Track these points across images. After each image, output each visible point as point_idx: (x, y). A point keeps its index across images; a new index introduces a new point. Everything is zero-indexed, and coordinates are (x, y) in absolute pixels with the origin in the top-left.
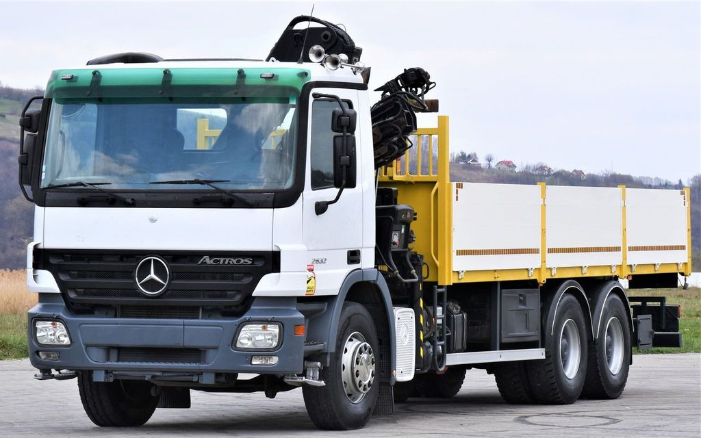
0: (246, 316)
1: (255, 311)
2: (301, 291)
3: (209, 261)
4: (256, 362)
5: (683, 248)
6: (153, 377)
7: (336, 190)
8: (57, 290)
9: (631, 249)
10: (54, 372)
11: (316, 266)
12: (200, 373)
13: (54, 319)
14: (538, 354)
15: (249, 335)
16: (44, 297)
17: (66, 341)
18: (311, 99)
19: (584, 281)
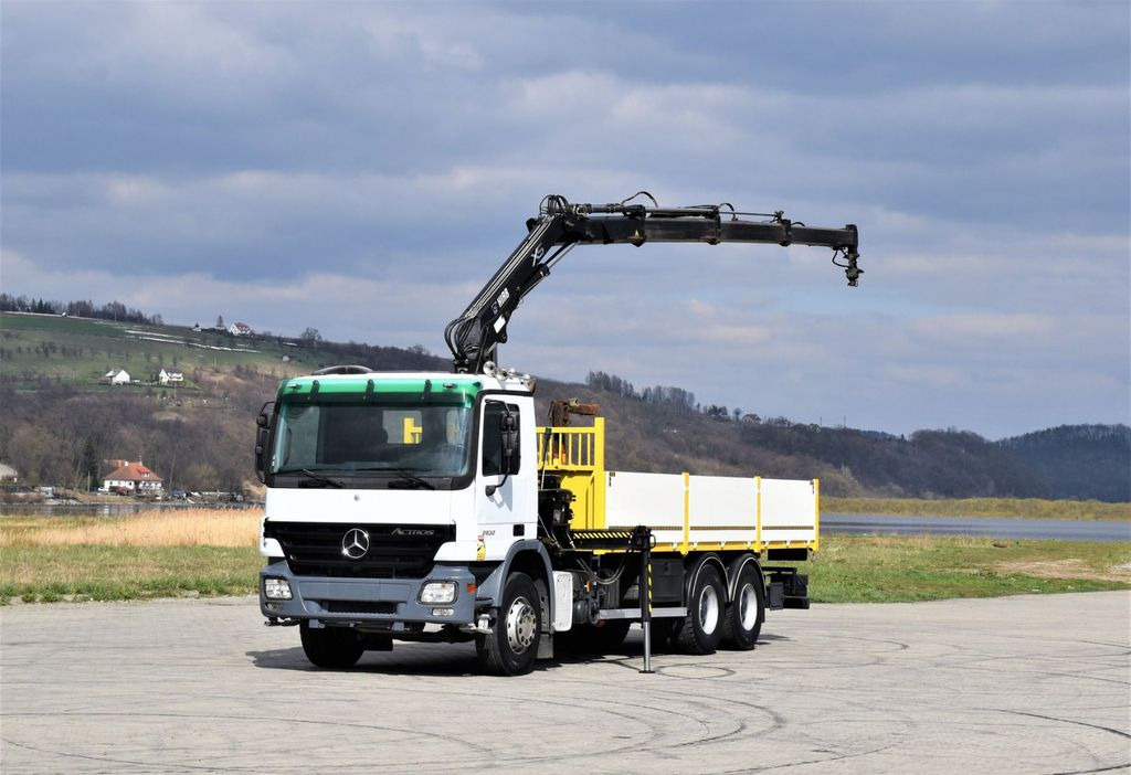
0: (429, 577)
1: (436, 572)
2: (473, 557)
3: (400, 532)
4: (436, 613)
5: (812, 528)
6: (356, 625)
7: (503, 476)
8: (283, 555)
9: (764, 528)
10: (280, 620)
11: (486, 538)
12: (391, 622)
13: (281, 578)
14: (681, 612)
15: (431, 592)
16: (273, 560)
17: (287, 595)
18: (483, 404)
19: (722, 554)
